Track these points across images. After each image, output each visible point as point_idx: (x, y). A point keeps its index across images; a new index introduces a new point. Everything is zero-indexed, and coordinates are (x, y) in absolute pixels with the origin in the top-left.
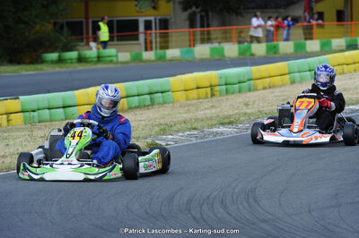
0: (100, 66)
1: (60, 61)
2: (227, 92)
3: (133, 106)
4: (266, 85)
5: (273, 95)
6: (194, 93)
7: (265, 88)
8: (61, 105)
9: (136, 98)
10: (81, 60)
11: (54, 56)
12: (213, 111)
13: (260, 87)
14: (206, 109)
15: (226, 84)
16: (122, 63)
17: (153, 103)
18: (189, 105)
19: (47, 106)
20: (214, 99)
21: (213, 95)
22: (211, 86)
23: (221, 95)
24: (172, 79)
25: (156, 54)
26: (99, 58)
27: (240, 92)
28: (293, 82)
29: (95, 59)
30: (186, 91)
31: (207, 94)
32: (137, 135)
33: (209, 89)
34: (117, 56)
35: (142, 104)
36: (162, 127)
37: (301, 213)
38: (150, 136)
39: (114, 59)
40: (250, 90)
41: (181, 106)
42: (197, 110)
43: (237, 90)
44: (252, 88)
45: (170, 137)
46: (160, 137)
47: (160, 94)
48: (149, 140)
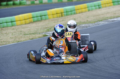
0: (21, 6)
1: (7, 5)
2: (67, 15)
3: (35, 20)
4: (80, 12)
5: (83, 15)
6: (55, 16)
7: (79, 13)
8: (10, 21)
9: (36, 18)
10: (14, 4)
11: (5, 3)
12: (64, 22)
13: (78, 13)
14: (61, 21)
15: (66, 12)
16: (28, 5)
17: (42, 20)
18: (54, 20)
19: (5, 21)
20: (63, 17)
21: (62, 16)
22: (61, 13)
23: (65, 16)
24: (48, 11)
25: (39, 2)
26: (20, 4)
27: (71, 14)
28: (89, 11)
29: (19, 4)
30: (53, 15)
31: (60, 16)
32: (39, 32)
33: (61, 14)
34: (26, 3)
35: (38, 20)
36: (47, 29)
37: (101, 59)
38: (44, 32)
39: (25, 4)
40: (74, 14)
41: (52, 21)
42: (58, 22)
43: (70, 14)
44: (75, 13)
45: (51, 32)
46: (47, 32)
47: (44, 16)
48: (44, 34)
